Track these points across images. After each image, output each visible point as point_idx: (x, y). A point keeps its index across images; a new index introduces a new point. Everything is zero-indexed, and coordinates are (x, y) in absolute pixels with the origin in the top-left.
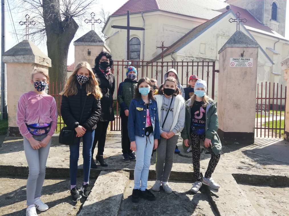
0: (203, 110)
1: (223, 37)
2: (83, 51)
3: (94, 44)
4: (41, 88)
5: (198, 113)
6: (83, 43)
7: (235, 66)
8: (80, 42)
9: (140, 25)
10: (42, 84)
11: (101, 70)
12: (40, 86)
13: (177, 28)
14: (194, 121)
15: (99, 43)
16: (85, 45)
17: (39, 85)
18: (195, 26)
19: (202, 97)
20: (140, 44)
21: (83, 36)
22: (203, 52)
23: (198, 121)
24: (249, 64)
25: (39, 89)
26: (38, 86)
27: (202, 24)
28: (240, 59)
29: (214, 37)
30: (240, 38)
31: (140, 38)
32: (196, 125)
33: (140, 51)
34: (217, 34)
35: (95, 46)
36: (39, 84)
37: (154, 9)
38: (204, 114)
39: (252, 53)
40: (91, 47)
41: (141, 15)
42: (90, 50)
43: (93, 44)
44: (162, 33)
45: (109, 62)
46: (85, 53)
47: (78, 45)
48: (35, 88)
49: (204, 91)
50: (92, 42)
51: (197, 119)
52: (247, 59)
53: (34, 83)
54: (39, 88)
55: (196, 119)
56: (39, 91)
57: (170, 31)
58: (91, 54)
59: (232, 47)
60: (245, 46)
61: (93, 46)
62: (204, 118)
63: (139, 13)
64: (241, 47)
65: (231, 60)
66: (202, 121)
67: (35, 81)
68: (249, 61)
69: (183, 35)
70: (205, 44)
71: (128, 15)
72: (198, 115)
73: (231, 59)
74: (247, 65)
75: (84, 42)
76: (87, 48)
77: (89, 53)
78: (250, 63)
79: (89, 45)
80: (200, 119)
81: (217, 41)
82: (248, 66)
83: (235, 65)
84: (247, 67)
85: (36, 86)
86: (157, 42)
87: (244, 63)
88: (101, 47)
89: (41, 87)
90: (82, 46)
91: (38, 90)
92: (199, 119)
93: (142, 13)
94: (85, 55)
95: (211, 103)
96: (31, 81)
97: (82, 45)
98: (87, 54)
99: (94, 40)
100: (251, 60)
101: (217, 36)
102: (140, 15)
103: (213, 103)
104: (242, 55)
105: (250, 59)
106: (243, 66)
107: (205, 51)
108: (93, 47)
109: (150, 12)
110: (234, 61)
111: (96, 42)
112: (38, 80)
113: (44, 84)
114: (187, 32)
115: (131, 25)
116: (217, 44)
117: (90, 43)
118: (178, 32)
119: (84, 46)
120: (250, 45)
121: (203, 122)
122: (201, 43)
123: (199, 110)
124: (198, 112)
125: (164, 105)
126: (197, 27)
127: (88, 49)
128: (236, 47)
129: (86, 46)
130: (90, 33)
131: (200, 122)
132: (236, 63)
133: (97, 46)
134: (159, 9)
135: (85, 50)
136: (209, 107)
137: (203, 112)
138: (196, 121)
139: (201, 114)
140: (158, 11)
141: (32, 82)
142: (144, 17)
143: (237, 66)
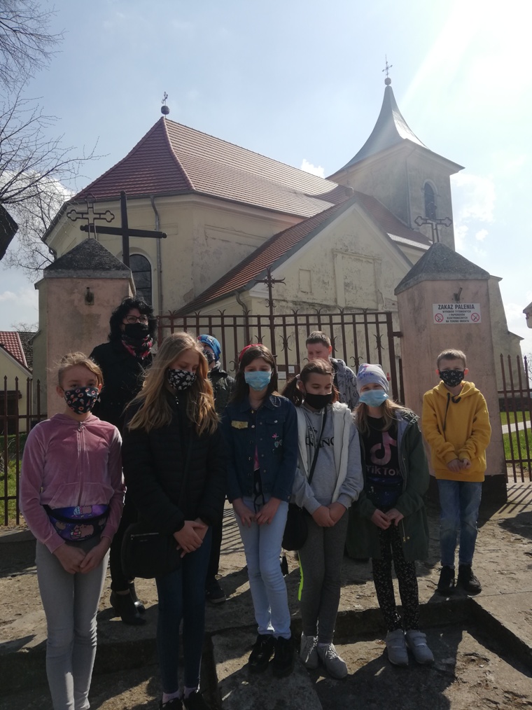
0: (391, 439)
1: (344, 256)
2: (71, 292)
3: (103, 274)
4: (84, 406)
5: (380, 448)
6: (72, 271)
7: (444, 322)
8: (64, 270)
9: (149, 225)
10: (88, 395)
11: (127, 347)
12: (82, 400)
13: (235, 234)
14: (371, 469)
15: (117, 271)
16: (78, 278)
17: (80, 398)
18: (277, 231)
19: (379, 405)
20: (150, 271)
21: (69, 253)
22: (306, 288)
23: (382, 471)
24: (473, 318)
25: (79, 409)
26: (76, 399)
27: (292, 227)
28: (454, 307)
29: (326, 255)
30: (447, 259)
31: (149, 257)
32: (376, 480)
33: (151, 288)
34: (332, 249)
35: (106, 278)
36: (79, 396)
37: (180, 189)
38: (393, 449)
39: (477, 293)
40: (94, 283)
41: (150, 203)
42: (91, 291)
43: (98, 274)
44: (203, 245)
45: (147, 324)
46: (78, 298)
47: (58, 278)
48: (70, 405)
49: (382, 391)
50: (96, 268)
51: (379, 466)
52: (468, 307)
53: (66, 393)
54: (81, 405)
55: (375, 465)
56: (79, 414)
57: (223, 240)
58: (95, 299)
59: (434, 280)
60: (460, 276)
61: (100, 278)
62: (394, 463)
63: (145, 198)
64: (452, 280)
65: (436, 309)
66: (391, 470)
67: (67, 388)
68: (473, 311)
69: (253, 250)
70: (310, 271)
71: (123, 199)
72: (381, 454)
73: (435, 307)
74: (469, 319)
75: (75, 268)
76: (83, 286)
77: (89, 298)
78: (475, 315)
79: (90, 278)
80: (385, 466)
81: (334, 263)
82: (471, 322)
83: (445, 319)
84: (470, 324)
85: (72, 400)
86: (192, 265)
87: (462, 315)
88: (122, 283)
89: (86, 402)
90: (67, 280)
91: (76, 411)
92: (383, 464)
93: (152, 197)
94: (76, 303)
95: (407, 420)
96: (57, 388)
97: (69, 277)
98: (83, 301)
99: (101, 264)
100: (477, 308)
101: (333, 253)
102: (148, 202)
103: (412, 418)
104: (457, 297)
105: (475, 305)
106: (461, 321)
107: (310, 286)
108: (100, 282)
109: (172, 196)
110: (441, 311)
111: (108, 269)
112: (75, 386)
113: (90, 393)
114: (260, 243)
115: (131, 225)
116: (334, 271)
117: (90, 272)
118: (240, 244)
119: (75, 280)
120: (470, 274)
121: (394, 474)
122: (300, 270)
123: (381, 441)
124: (379, 446)
125: (311, 433)
126: (281, 233)
127: (88, 288)
128: (443, 280)
129: (80, 281)
130: (87, 247)
131: (385, 474)
132: (446, 315)
133: (112, 279)
134: (193, 190)
135: (76, 291)
136: (403, 430)
137: (390, 445)
138: (377, 471)
139: (388, 452)
140: (190, 193)
141: (60, 392)
142: (156, 207)
143: (450, 323)
